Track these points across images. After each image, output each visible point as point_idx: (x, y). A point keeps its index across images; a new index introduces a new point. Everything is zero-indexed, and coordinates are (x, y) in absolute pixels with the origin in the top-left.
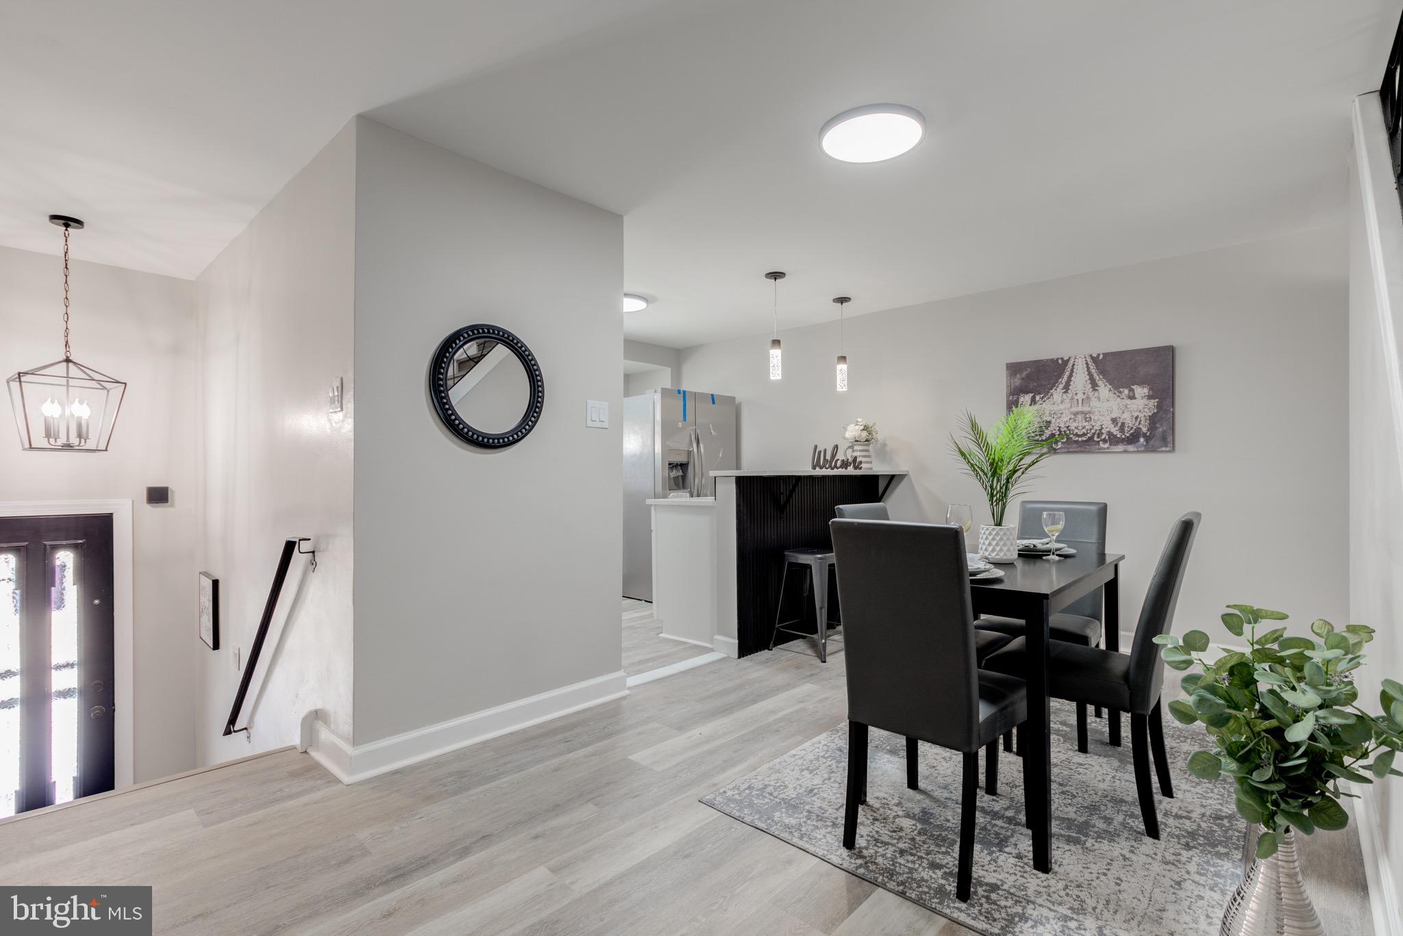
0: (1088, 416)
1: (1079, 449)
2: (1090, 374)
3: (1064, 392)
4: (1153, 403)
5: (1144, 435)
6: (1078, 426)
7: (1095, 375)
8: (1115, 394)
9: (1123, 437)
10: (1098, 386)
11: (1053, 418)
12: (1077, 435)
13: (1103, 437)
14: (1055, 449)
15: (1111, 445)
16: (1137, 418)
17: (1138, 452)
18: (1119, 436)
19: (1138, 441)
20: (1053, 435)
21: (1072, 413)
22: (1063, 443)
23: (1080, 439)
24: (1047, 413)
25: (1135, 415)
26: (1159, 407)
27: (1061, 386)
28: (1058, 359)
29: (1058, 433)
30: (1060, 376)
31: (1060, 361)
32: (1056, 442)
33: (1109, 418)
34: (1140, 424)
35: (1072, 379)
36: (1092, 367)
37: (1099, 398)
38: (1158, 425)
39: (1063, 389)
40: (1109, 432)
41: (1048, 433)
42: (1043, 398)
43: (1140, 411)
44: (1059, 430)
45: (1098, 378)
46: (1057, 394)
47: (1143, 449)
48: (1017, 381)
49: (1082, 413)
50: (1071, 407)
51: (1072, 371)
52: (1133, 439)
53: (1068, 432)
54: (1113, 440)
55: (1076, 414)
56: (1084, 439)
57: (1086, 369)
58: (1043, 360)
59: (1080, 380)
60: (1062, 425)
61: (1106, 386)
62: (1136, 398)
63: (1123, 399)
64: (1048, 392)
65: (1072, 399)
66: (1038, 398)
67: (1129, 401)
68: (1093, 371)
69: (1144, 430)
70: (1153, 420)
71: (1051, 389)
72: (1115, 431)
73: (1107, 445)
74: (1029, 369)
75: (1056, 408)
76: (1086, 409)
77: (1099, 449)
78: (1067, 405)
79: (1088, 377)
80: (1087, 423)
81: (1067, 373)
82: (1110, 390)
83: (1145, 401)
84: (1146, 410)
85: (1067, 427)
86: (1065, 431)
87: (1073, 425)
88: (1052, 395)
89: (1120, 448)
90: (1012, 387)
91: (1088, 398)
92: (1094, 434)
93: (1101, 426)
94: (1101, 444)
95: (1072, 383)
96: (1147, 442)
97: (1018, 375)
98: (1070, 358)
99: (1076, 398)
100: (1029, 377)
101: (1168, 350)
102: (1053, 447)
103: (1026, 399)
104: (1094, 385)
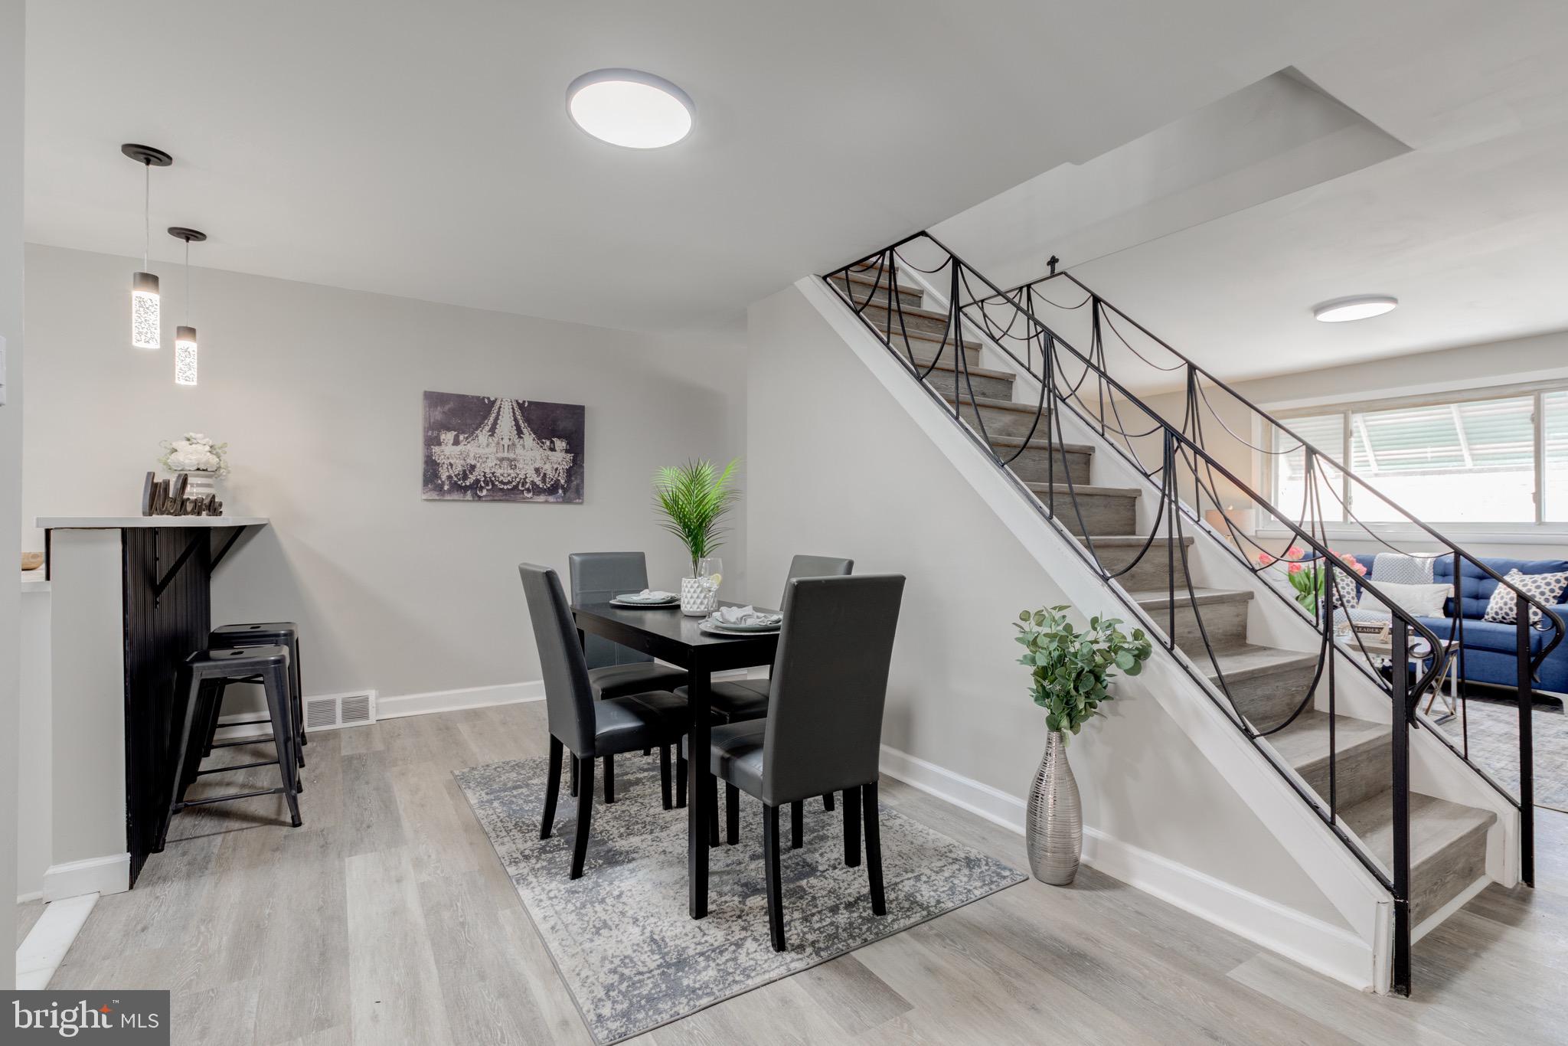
0: (513, 463)
1: (504, 498)
2: (516, 420)
3: (490, 435)
4: (570, 456)
5: (562, 487)
6: (504, 472)
7: (521, 422)
8: (538, 444)
9: (545, 487)
10: (522, 433)
11: (478, 462)
12: (502, 482)
13: (527, 487)
14: (480, 497)
15: (533, 494)
16: (557, 469)
17: (557, 502)
18: (541, 486)
19: (558, 492)
20: (477, 481)
21: (498, 459)
22: (487, 490)
23: (505, 487)
24: (472, 455)
25: (555, 467)
26: (574, 461)
27: (487, 428)
28: (484, 398)
29: (483, 479)
30: (486, 417)
31: (486, 401)
32: (481, 488)
33: (532, 468)
34: (559, 475)
35: (499, 422)
36: (517, 413)
37: (524, 447)
38: (573, 478)
39: (489, 431)
40: (532, 481)
41: (472, 478)
42: (467, 438)
43: (559, 463)
44: (484, 476)
45: (523, 426)
46: (483, 435)
47: (561, 500)
48: (438, 415)
49: (508, 459)
50: (497, 452)
51: (498, 415)
52: (552, 490)
53: (493, 479)
54: (536, 490)
55: (502, 460)
56: (510, 487)
57: (512, 414)
58: (468, 396)
59: (506, 424)
60: (487, 471)
61: (530, 434)
62: (555, 451)
63: (545, 450)
64: (473, 433)
65: (498, 443)
66: (461, 437)
67: (550, 453)
68: (519, 417)
69: (562, 482)
70: (570, 473)
71: (477, 429)
72: (538, 480)
73: (530, 495)
74: (452, 403)
75: (481, 451)
76: (511, 456)
77: (524, 499)
78: (492, 449)
79: (514, 423)
80: (512, 471)
81: (494, 415)
82: (534, 440)
83: (563, 454)
84: (564, 463)
85: (493, 473)
86: (490, 478)
87: (499, 472)
88: (477, 436)
89: (542, 498)
90: (432, 421)
91: (514, 444)
92: (519, 482)
93: (526, 475)
94: (526, 494)
95: (498, 426)
96: (565, 494)
97: (439, 408)
98: (496, 400)
99: (502, 443)
100: (452, 413)
101: (581, 409)
102: (476, 494)
103: (448, 437)
104: (520, 432)
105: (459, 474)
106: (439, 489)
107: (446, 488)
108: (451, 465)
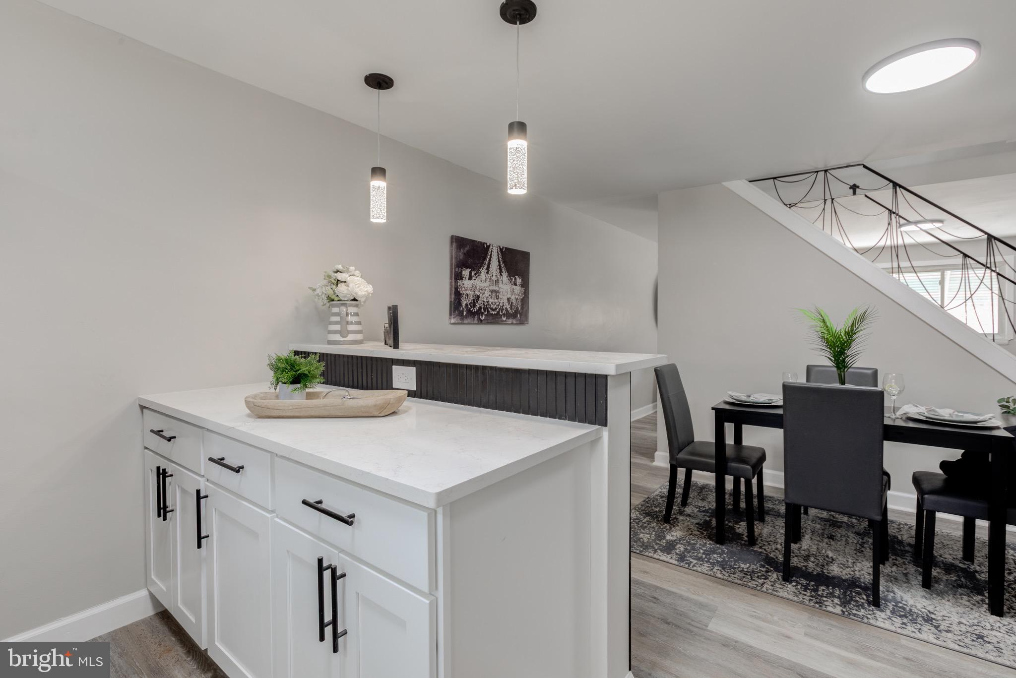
0: (497, 295)
1: (493, 321)
2: (499, 261)
3: (487, 273)
4: (523, 290)
5: (520, 313)
7: (501, 263)
8: (509, 280)
11: (481, 293)
12: (492, 309)
13: (504, 312)
14: (481, 320)
15: (507, 318)
16: (517, 299)
17: (517, 324)
18: (510, 312)
19: (517, 316)
20: (480, 308)
21: (490, 291)
22: (485, 315)
23: (494, 313)
24: (478, 288)
26: (525, 293)
27: (485, 267)
28: (484, 243)
29: (483, 307)
30: (485, 258)
31: (485, 245)
32: (482, 314)
33: (506, 298)
35: (491, 262)
36: (500, 256)
37: (502, 282)
38: (524, 306)
39: (486, 269)
40: (506, 309)
41: (477, 306)
42: (475, 275)
43: (518, 295)
44: (484, 304)
45: (502, 265)
46: (483, 273)
47: (519, 322)
48: (461, 255)
49: (495, 291)
50: (490, 286)
51: (491, 257)
52: (515, 315)
53: (488, 307)
54: (508, 315)
55: (492, 292)
56: (496, 313)
57: (497, 257)
58: (476, 241)
59: (494, 265)
60: (485, 300)
61: (505, 273)
62: (517, 285)
63: (512, 284)
64: (479, 270)
65: (490, 279)
66: (473, 274)
67: (514, 287)
68: (500, 259)
69: (520, 309)
70: (523, 302)
71: (480, 268)
72: (509, 308)
73: (505, 319)
74: (468, 246)
75: (482, 285)
76: (497, 289)
77: (502, 322)
78: (487, 284)
79: (498, 264)
80: (496, 301)
81: (489, 257)
82: (507, 277)
83: (520, 288)
84: (520, 295)
85: (488, 302)
86: (486, 305)
87: (490, 301)
88: (480, 273)
89: (510, 321)
90: (458, 260)
91: (498, 280)
92: (500, 309)
93: (503, 303)
94: (503, 318)
95: (490, 266)
96: (520, 318)
97: (462, 250)
99: (492, 278)
100: (468, 254)
101: (529, 253)
102: (480, 318)
103: (466, 273)
104: (501, 271)
105: (471, 303)
106: (461, 314)
107: (465, 313)
108: (467, 295)
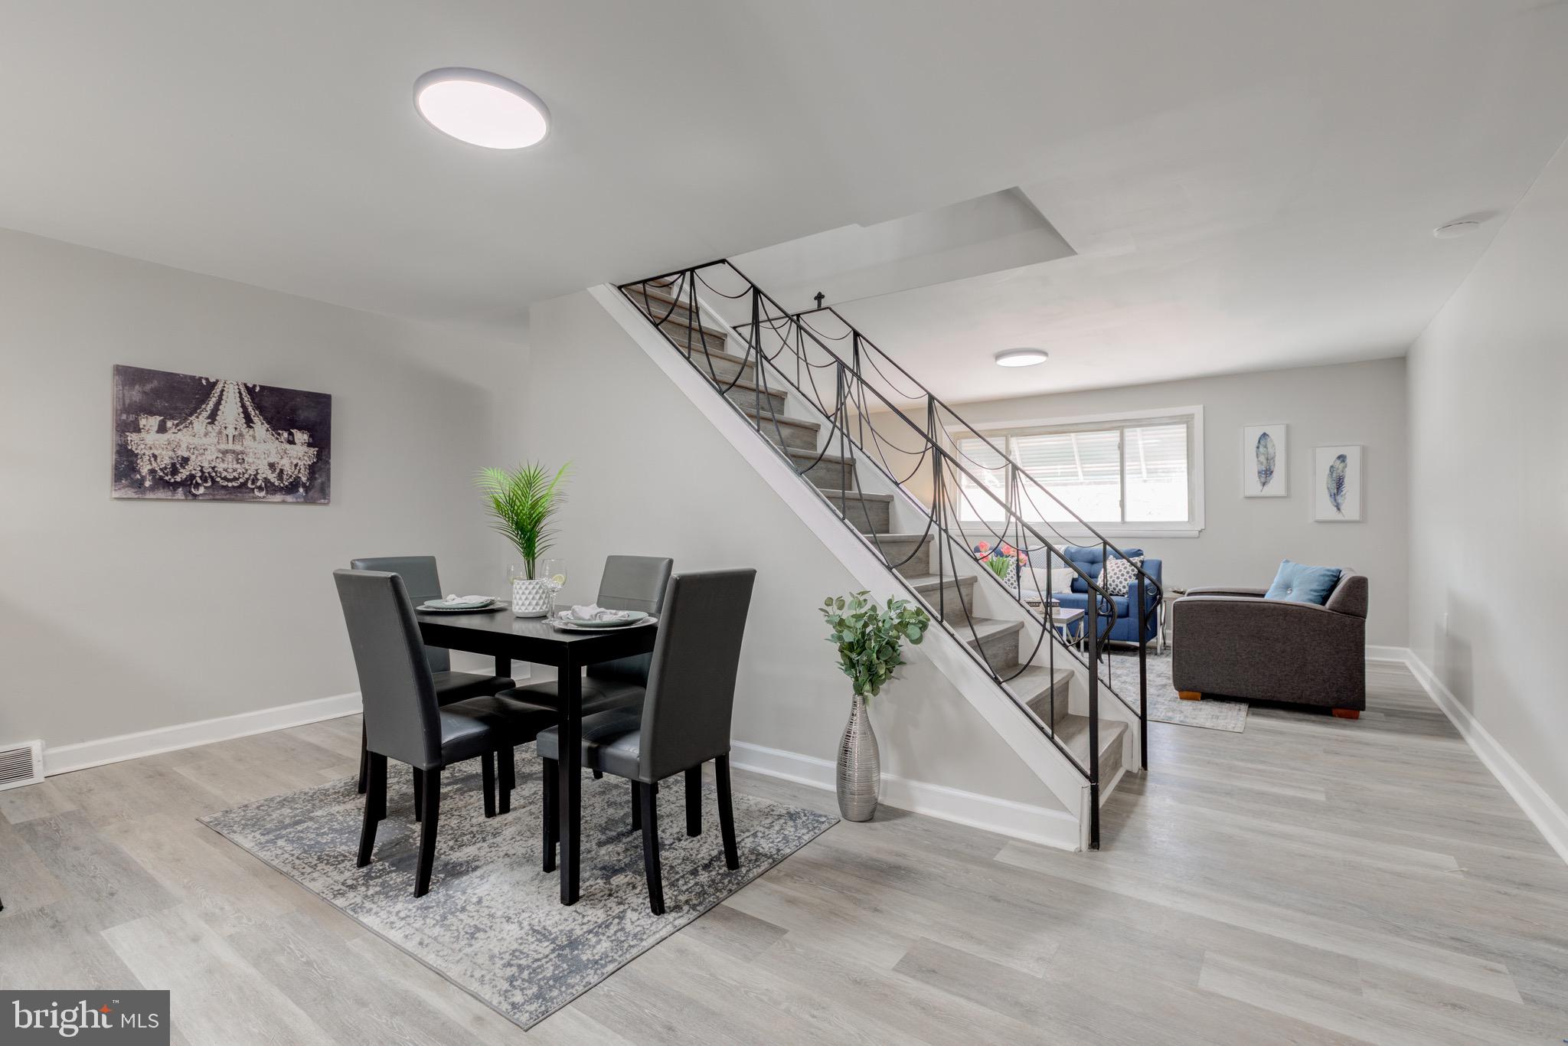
0: (240, 457)
1: (227, 496)
2: (243, 406)
3: (209, 423)
4: (313, 451)
5: (304, 485)
6: (227, 467)
7: (250, 409)
8: (273, 435)
9: (282, 485)
10: (252, 422)
11: (193, 454)
12: (225, 479)
13: (258, 484)
14: (195, 496)
15: (267, 493)
16: (296, 465)
17: (297, 503)
18: (277, 484)
19: (298, 491)
20: (192, 477)
21: (219, 451)
22: (205, 487)
23: (230, 484)
24: (184, 446)
25: (295, 462)
26: (319, 456)
27: (205, 414)
28: (200, 378)
29: (200, 474)
30: (204, 399)
31: (204, 382)
32: (197, 486)
33: (265, 462)
34: (299, 472)
35: (221, 407)
36: (246, 399)
37: (254, 438)
38: (317, 476)
39: (208, 418)
40: (265, 478)
41: (184, 474)
42: (177, 425)
43: (300, 459)
44: (201, 471)
45: (253, 413)
46: (199, 422)
47: (302, 500)
48: (135, 395)
49: (234, 452)
50: (218, 443)
51: (220, 399)
52: (292, 488)
53: (214, 474)
54: (270, 488)
55: (225, 452)
56: (236, 485)
57: (239, 399)
58: (179, 375)
59: (231, 411)
60: (206, 465)
61: (262, 424)
62: (295, 444)
63: (282, 442)
64: (186, 419)
65: (220, 433)
66: (169, 424)
67: (288, 446)
68: (248, 403)
69: (304, 479)
70: (313, 469)
71: (191, 415)
72: (272, 477)
73: (263, 494)
74: (156, 382)
75: (196, 441)
76: (238, 448)
77: (254, 498)
78: (213, 438)
79: (241, 410)
80: (239, 466)
81: (214, 399)
82: (267, 430)
83: (305, 448)
84: (306, 458)
85: (213, 468)
86: (209, 473)
87: (220, 467)
88: (191, 423)
89: (278, 497)
90: (127, 402)
91: (241, 435)
92: (248, 479)
93: (257, 470)
94: (256, 492)
95: (219, 413)
96: (307, 493)
97: (137, 387)
98: (217, 381)
99: (225, 432)
100: (156, 393)
101: (328, 397)
102: (190, 492)
103: (151, 422)
104: (249, 421)
105: (166, 468)
106: (139, 485)
107: (147, 484)
108: (155, 457)
